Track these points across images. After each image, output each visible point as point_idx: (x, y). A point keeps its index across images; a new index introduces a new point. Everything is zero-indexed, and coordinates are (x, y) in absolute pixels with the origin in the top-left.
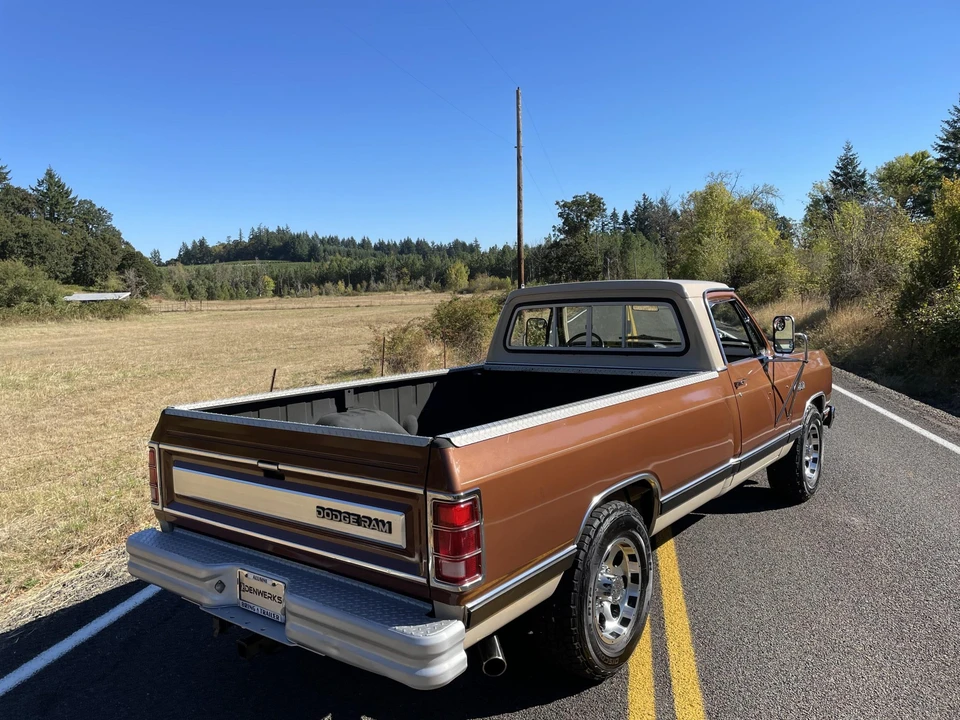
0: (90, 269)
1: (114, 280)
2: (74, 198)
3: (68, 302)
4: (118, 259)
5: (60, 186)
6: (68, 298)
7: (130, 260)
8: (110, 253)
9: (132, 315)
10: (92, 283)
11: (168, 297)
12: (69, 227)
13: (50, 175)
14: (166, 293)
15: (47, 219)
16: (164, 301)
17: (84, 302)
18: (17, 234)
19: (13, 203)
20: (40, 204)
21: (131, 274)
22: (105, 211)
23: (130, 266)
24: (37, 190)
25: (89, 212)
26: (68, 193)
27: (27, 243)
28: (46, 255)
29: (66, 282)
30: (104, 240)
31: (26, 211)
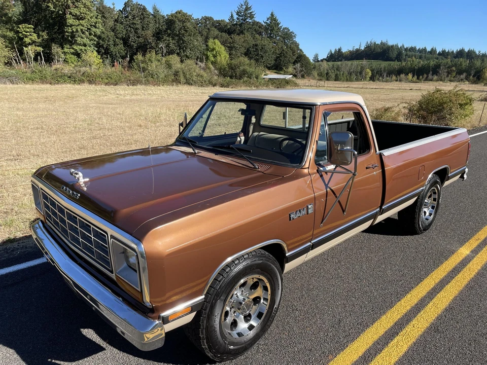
0: (282, 62)
1: (291, 69)
2: (281, 27)
3: (264, 79)
4: (295, 58)
5: (275, 20)
6: (265, 77)
7: (300, 58)
8: (291, 55)
9: (289, 87)
10: (281, 69)
11: (314, 78)
12: (276, 41)
13: (272, 15)
14: (314, 76)
15: (268, 37)
16: (311, 80)
17: (270, 79)
18: (253, 45)
19: (255, 29)
20: (266, 29)
21: (298, 65)
22: (294, 33)
23: (299, 61)
24: (266, 23)
25: (286, 34)
26: (278, 24)
27: (256, 49)
28: (264, 55)
29: (269, 68)
30: (290, 48)
31: (260, 34)
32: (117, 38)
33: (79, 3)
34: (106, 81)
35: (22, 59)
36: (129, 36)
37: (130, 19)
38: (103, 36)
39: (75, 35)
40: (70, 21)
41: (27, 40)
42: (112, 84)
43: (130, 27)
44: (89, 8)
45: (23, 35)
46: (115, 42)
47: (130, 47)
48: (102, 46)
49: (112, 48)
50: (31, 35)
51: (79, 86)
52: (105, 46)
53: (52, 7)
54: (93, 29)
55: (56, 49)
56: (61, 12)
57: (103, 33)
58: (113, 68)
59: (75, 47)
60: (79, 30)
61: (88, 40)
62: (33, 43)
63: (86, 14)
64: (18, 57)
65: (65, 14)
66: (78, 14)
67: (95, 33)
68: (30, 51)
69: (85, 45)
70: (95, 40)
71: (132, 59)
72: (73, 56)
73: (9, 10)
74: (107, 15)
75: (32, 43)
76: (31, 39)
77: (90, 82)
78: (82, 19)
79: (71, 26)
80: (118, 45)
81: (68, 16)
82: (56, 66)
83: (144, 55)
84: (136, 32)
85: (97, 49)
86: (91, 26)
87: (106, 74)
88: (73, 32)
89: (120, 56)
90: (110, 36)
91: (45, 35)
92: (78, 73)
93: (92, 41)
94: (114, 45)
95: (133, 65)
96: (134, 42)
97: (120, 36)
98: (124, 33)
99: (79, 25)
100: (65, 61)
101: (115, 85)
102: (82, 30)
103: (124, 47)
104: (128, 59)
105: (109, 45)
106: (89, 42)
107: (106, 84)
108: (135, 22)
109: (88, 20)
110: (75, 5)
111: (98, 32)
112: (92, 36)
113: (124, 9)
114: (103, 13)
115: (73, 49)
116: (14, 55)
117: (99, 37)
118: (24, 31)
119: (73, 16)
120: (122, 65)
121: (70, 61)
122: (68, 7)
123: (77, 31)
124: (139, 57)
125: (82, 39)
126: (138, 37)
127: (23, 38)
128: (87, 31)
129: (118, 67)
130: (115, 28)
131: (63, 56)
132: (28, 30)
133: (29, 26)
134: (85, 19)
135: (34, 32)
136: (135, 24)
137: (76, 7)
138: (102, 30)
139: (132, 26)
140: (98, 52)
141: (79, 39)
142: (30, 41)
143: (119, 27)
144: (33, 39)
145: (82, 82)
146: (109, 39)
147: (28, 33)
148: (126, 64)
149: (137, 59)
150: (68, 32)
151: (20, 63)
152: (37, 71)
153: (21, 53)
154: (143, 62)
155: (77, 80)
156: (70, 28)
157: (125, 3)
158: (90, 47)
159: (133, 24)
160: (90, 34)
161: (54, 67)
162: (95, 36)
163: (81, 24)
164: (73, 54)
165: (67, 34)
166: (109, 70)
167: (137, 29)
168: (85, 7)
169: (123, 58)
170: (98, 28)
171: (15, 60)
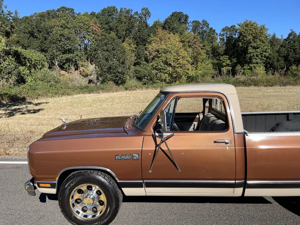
32: (280, 56)
33: (257, 39)
34: (266, 84)
35: (220, 74)
36: (289, 54)
37: (291, 44)
38: (270, 56)
39: (252, 58)
40: (250, 50)
41: (224, 64)
42: (270, 86)
43: (291, 48)
44: (263, 41)
45: (222, 61)
46: (278, 59)
47: (290, 61)
48: (269, 63)
49: (275, 63)
50: (226, 61)
51: (248, 88)
52: (271, 63)
53: (241, 44)
54: (264, 53)
55: (238, 67)
56: (245, 46)
57: (270, 55)
58: (274, 75)
59: (251, 65)
60: (255, 55)
61: (260, 60)
62: (228, 65)
63: (261, 45)
64: (218, 73)
65: (247, 47)
66: (256, 46)
67: (265, 55)
68: (224, 70)
69: (257, 63)
70: (264, 60)
71: (288, 69)
72: (249, 70)
73: (219, 49)
74: (275, 43)
75: (226, 66)
76: (226, 63)
77: (255, 85)
78: (257, 48)
79: (251, 53)
80: (280, 61)
81: (249, 48)
82: (238, 76)
83: (297, 66)
84: (294, 51)
85: (265, 65)
86: (263, 51)
87: (267, 79)
88: (251, 56)
89: (281, 68)
90: (275, 56)
91: (235, 60)
92: (248, 80)
93: (262, 61)
94: (277, 61)
95: (288, 73)
96: (292, 58)
97: (282, 55)
98: (285, 53)
99: (255, 52)
100: (243, 73)
101: (271, 86)
102: (257, 55)
103: (284, 61)
104: (285, 69)
105: (274, 62)
106: (260, 61)
107: (265, 86)
108: (294, 44)
109: (262, 48)
110: (255, 41)
111: (267, 54)
112: (263, 57)
113: (288, 38)
114: (273, 43)
115: (250, 66)
116: (216, 72)
117: (267, 58)
118: (223, 59)
119: (252, 47)
120: (280, 73)
121: (246, 74)
122: (250, 43)
123: (253, 55)
124: (294, 67)
125: (256, 60)
126: (296, 54)
127: (222, 63)
128: (260, 55)
129: (277, 75)
130: (279, 51)
131: (242, 71)
132: (225, 59)
133: (226, 56)
134: (259, 48)
135: (228, 59)
136: (295, 46)
137: (255, 42)
138: (270, 53)
139: (292, 48)
140: (266, 67)
141: (254, 60)
142: (225, 64)
143: (283, 50)
144: (227, 63)
145: (250, 85)
146: (274, 58)
147: (225, 60)
148: (283, 72)
149: (292, 69)
150: (248, 57)
151: (218, 76)
152: (226, 80)
153: (220, 71)
154: (295, 70)
155: (247, 84)
156: (249, 55)
157: (289, 34)
158: (260, 64)
159: (293, 46)
160: (262, 56)
161: (236, 77)
162: (265, 57)
163: (257, 52)
164: (249, 69)
165: (247, 58)
166: (271, 76)
167: (296, 49)
168: (260, 41)
169: (282, 68)
170: (268, 52)
171: (216, 75)
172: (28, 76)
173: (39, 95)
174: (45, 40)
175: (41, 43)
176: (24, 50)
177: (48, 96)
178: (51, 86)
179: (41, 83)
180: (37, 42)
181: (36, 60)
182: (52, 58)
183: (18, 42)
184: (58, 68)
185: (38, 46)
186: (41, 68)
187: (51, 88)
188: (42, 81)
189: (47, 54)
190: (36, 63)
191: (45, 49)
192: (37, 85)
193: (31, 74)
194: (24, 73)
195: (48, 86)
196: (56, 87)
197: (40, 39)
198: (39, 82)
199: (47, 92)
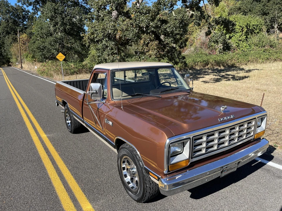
172: (243, 42)
173: (249, 61)
174: (268, 2)
175: (264, 6)
176: (244, 16)
177: (258, 62)
178: (264, 51)
179: (255, 48)
180: (260, 5)
181: (253, 25)
182: (273, 21)
183: (240, 9)
184: (276, 31)
185: (260, 9)
186: (258, 33)
187: (264, 53)
188: (257, 46)
189: (267, 17)
190: (254, 28)
191: (267, 12)
192: (250, 51)
193: (246, 40)
194: (241, 39)
195: (261, 51)
196: (270, 52)
197: (263, 2)
198: (253, 47)
199: (258, 58)
